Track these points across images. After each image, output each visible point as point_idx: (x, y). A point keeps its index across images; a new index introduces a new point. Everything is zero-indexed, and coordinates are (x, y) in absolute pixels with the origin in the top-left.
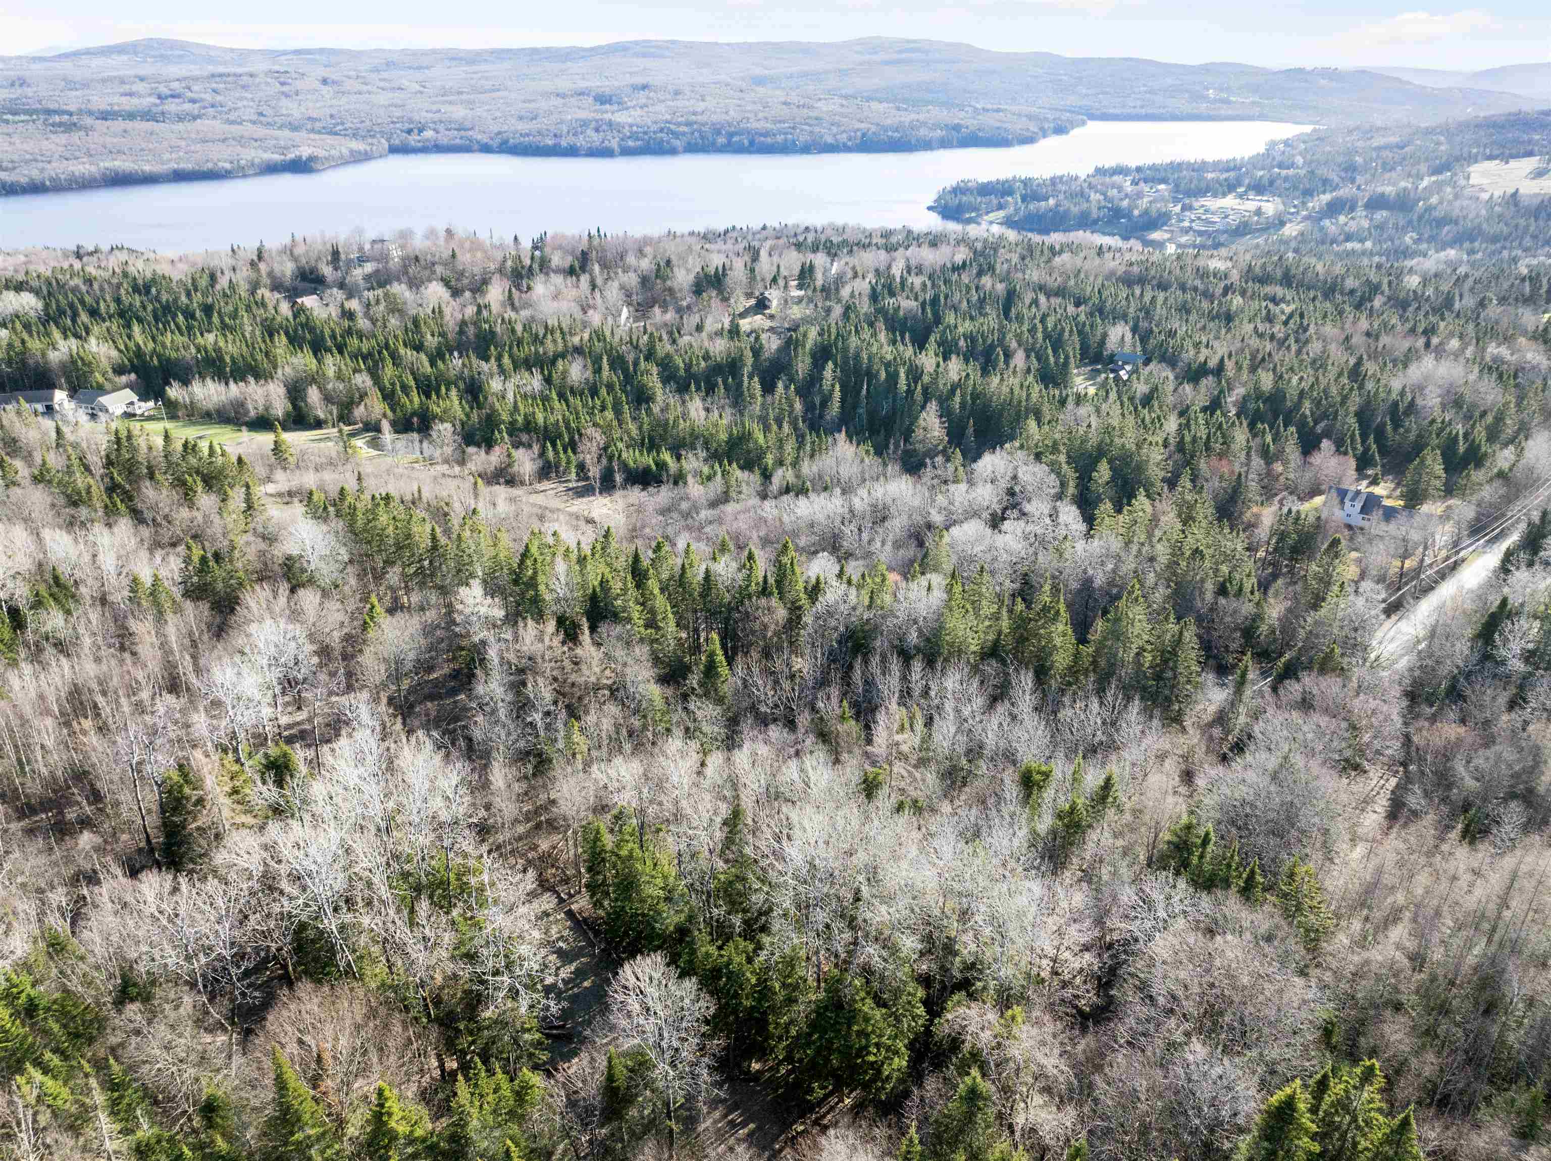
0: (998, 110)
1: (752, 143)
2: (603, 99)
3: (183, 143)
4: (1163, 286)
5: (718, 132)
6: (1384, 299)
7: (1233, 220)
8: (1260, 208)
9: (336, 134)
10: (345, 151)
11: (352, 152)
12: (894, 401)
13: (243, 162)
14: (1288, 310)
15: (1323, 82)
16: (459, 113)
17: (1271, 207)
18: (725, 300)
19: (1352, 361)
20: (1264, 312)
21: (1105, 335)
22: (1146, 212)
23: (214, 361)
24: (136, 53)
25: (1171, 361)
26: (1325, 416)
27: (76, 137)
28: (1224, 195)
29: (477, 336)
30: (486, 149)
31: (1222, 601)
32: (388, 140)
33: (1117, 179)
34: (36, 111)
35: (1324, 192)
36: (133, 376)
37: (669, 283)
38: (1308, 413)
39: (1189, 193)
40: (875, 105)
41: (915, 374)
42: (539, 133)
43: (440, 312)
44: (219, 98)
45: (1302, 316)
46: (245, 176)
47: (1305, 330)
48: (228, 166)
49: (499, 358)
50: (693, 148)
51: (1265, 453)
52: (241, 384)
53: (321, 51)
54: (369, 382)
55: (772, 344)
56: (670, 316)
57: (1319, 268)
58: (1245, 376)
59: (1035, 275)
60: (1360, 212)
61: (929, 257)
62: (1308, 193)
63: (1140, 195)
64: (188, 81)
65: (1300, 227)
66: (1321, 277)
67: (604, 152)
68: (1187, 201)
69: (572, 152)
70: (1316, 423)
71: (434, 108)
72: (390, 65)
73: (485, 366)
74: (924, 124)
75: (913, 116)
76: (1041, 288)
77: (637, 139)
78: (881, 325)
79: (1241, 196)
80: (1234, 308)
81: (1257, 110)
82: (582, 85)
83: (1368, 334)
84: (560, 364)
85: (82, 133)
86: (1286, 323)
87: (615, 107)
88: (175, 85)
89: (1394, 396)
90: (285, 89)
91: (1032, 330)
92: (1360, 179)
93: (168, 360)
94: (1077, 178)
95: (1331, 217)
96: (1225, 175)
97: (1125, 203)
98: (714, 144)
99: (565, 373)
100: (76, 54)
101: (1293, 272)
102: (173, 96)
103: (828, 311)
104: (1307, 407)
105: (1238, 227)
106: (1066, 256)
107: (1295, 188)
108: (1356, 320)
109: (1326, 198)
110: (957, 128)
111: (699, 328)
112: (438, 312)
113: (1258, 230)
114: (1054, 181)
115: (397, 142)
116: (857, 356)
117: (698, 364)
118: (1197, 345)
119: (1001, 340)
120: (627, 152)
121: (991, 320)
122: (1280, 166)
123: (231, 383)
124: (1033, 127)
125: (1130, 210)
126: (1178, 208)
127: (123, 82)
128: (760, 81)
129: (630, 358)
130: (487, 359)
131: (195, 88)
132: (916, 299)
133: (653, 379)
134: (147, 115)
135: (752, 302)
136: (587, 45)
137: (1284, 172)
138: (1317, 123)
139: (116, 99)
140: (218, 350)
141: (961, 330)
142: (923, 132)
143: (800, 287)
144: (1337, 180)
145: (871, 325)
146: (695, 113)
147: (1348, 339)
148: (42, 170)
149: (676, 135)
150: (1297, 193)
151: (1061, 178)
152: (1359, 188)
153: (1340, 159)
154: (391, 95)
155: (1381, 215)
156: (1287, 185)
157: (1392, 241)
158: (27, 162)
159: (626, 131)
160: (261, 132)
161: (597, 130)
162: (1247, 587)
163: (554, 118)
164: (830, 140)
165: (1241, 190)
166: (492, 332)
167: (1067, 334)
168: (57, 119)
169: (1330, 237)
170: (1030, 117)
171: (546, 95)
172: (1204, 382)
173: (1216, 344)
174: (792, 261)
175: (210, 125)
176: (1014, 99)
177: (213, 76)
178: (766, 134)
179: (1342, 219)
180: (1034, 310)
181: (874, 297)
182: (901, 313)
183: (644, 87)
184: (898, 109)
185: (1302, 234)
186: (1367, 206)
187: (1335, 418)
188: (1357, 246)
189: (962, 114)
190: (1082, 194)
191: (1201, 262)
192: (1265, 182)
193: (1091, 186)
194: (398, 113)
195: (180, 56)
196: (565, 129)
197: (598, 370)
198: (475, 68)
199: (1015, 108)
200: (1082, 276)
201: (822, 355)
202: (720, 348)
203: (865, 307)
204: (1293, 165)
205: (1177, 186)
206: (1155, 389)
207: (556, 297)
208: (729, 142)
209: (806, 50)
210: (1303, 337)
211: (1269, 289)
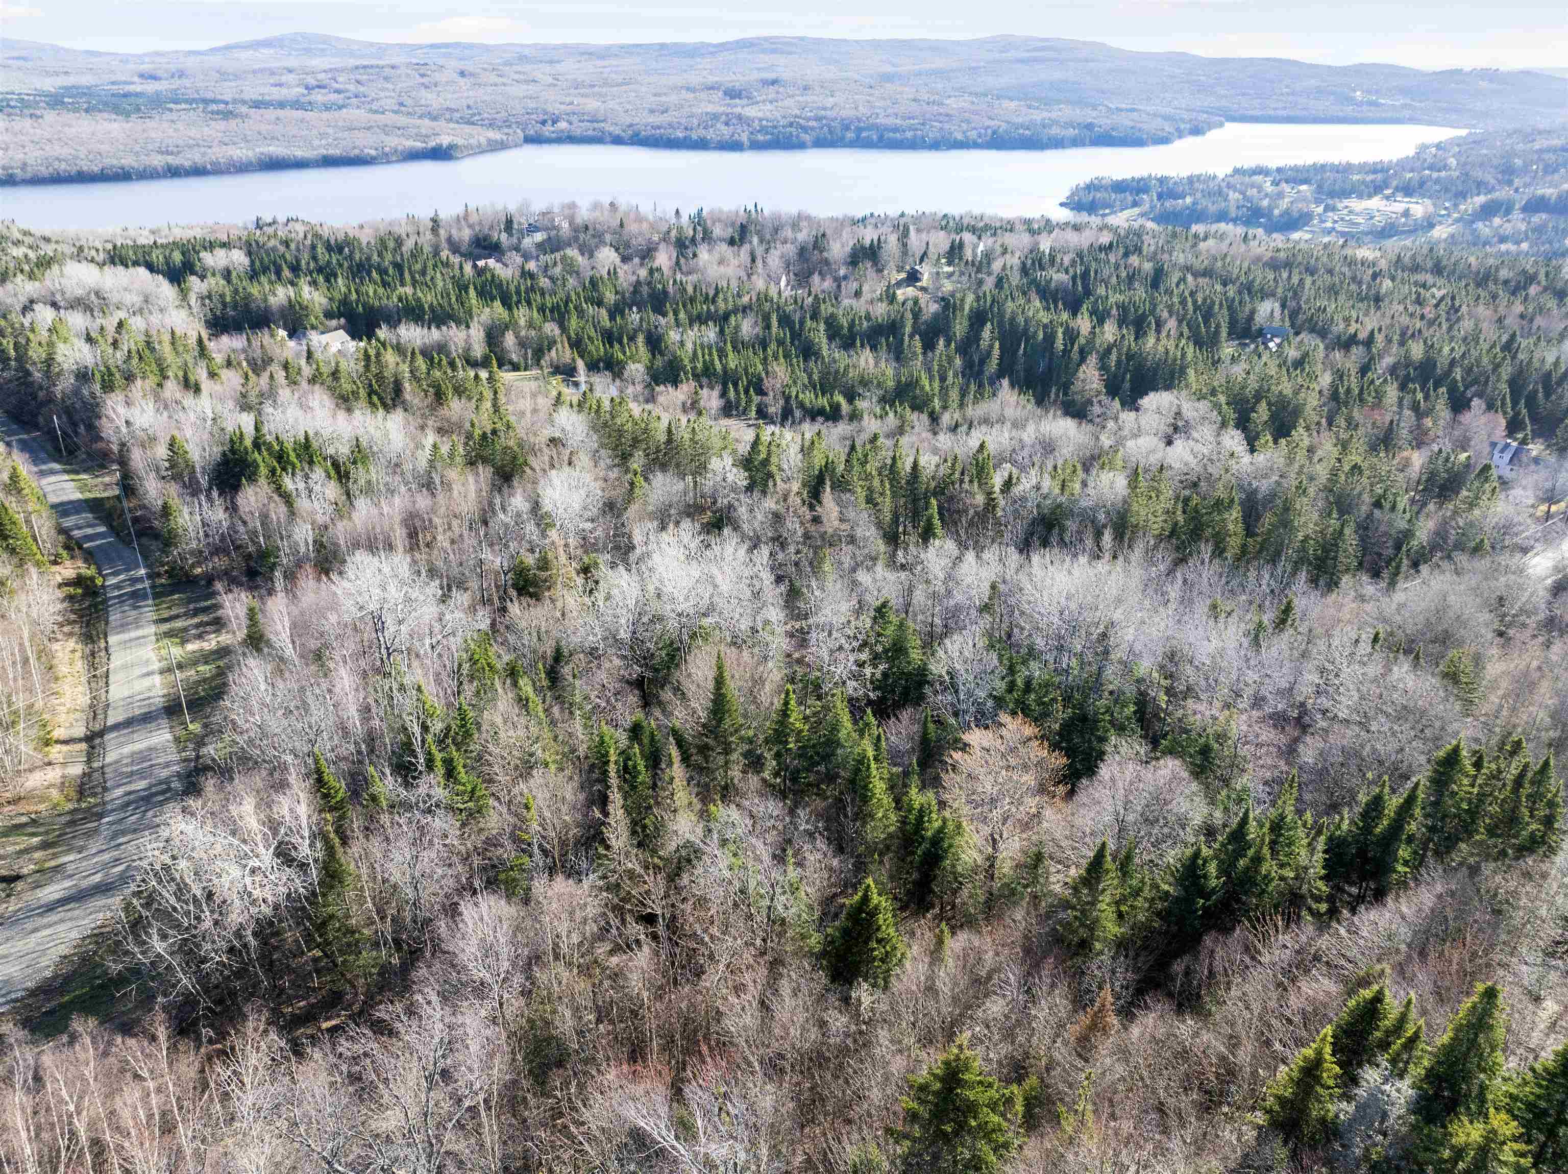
0: (1133, 110)
1: (881, 138)
2: (733, 94)
3: (330, 131)
4: (1311, 271)
5: (847, 128)
6: (1539, 289)
7: (1379, 221)
8: (1408, 210)
9: (473, 124)
10: (483, 140)
11: (489, 141)
12: (1051, 359)
13: (387, 149)
14: (1439, 294)
15: (1483, 84)
16: (592, 105)
17: (1419, 208)
18: (880, 271)
19: (1505, 338)
20: (1414, 296)
21: (1253, 312)
22: (1287, 212)
23: (413, 309)
24: (282, 47)
25: (1322, 333)
26: (1476, 382)
27: (233, 123)
28: (1370, 196)
29: (650, 295)
30: (618, 141)
31: (1377, 512)
32: (523, 130)
33: (1258, 178)
34: (194, 100)
35: (1478, 194)
36: (343, 321)
37: (825, 254)
38: (1459, 378)
39: (1332, 194)
40: (1006, 103)
41: (1071, 335)
42: (671, 125)
43: (615, 273)
44: (362, 89)
45: (1453, 298)
46: (388, 162)
47: (1457, 311)
48: (373, 152)
49: (676, 313)
50: (820, 143)
51: (1415, 407)
52: (444, 328)
53: (457, 45)
54: (557, 332)
55: (931, 308)
56: (828, 284)
57: (1472, 260)
58: (1395, 348)
59: (1180, 258)
60: (1517, 215)
61: (1073, 239)
62: (1462, 195)
63: (1280, 195)
64: (333, 72)
65: (1450, 230)
66: (1474, 269)
67: (734, 146)
68: (1330, 202)
69: (701, 145)
70: (1466, 388)
71: (568, 100)
72: (523, 59)
73: (662, 321)
74: (1055, 122)
75: (1045, 114)
76: (1188, 268)
77: (767, 133)
78: (1034, 296)
79: (1387, 198)
80: (1383, 291)
81: (1407, 113)
82: (712, 79)
83: (1522, 316)
84: (733, 319)
85: (239, 120)
86: (1437, 306)
87: (745, 101)
88: (322, 76)
89: (1548, 366)
90: (425, 80)
91: (1183, 302)
92: (1517, 182)
93: (372, 308)
94: (1215, 177)
95: (1483, 220)
96: (1370, 178)
97: (1265, 203)
98: (842, 138)
99: (737, 328)
100: (228, 48)
101: (1444, 263)
102: (319, 87)
103: (980, 283)
104: (1458, 374)
105: (1384, 229)
106: (1211, 242)
107: (1447, 190)
108: (1510, 304)
109: (1481, 199)
110: (1089, 127)
111: (858, 294)
112: (613, 274)
113: (1403, 232)
114: (1191, 180)
115: (532, 132)
116: (1013, 319)
117: (861, 324)
118: (1347, 320)
119: (1153, 311)
120: (756, 146)
121: (1140, 293)
122: (1431, 168)
123: (433, 329)
124: (1169, 127)
125: (1270, 209)
126: (1320, 209)
127: (273, 73)
128: (887, 78)
129: (797, 318)
130: (664, 315)
131: (341, 79)
132: (1067, 272)
133: (819, 336)
134: (297, 105)
135: (903, 275)
136: (715, 41)
137: (1435, 175)
138: (1474, 126)
139: (266, 90)
140: (418, 300)
141: (1112, 300)
142: (1055, 131)
143: (949, 264)
144: (1493, 181)
145: (1024, 293)
146: (825, 109)
147: (1500, 320)
148: (204, 154)
149: (805, 129)
150: (1448, 196)
151: (1199, 176)
152: (1516, 191)
153: (1495, 162)
154: (525, 87)
155: (1538, 219)
156: (1437, 187)
157: (1550, 243)
158: (190, 147)
159: (756, 124)
160: (403, 120)
161: (727, 124)
162: (1400, 506)
163: (686, 111)
164: (960, 137)
165: (1388, 192)
166: (665, 292)
167: (1217, 307)
168: (214, 107)
169: (1483, 239)
170: (1166, 118)
171: (676, 88)
172: (1354, 349)
173: (1366, 320)
174: (941, 241)
175: (356, 114)
176: (1149, 99)
177: (357, 68)
178: (895, 130)
179: (1497, 221)
180: (1182, 287)
181: (1024, 270)
182: (1053, 285)
183: (774, 82)
184: (1029, 107)
185: (1452, 236)
186: (1524, 209)
187: (1487, 382)
188: (1511, 247)
189: (1094, 114)
190: (1220, 193)
191: (1349, 252)
192: (1415, 183)
193: (1229, 186)
194: (532, 105)
195: (323, 50)
196: (695, 122)
197: (768, 327)
198: (606, 63)
199: (1150, 109)
200: (1228, 260)
201: (978, 319)
202: (881, 310)
203: (1015, 279)
204: (1445, 167)
205: (1320, 187)
206: (1306, 355)
207: (721, 262)
208: (858, 137)
209: (936, 48)
210: (1454, 318)
211: (1420, 277)
